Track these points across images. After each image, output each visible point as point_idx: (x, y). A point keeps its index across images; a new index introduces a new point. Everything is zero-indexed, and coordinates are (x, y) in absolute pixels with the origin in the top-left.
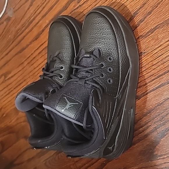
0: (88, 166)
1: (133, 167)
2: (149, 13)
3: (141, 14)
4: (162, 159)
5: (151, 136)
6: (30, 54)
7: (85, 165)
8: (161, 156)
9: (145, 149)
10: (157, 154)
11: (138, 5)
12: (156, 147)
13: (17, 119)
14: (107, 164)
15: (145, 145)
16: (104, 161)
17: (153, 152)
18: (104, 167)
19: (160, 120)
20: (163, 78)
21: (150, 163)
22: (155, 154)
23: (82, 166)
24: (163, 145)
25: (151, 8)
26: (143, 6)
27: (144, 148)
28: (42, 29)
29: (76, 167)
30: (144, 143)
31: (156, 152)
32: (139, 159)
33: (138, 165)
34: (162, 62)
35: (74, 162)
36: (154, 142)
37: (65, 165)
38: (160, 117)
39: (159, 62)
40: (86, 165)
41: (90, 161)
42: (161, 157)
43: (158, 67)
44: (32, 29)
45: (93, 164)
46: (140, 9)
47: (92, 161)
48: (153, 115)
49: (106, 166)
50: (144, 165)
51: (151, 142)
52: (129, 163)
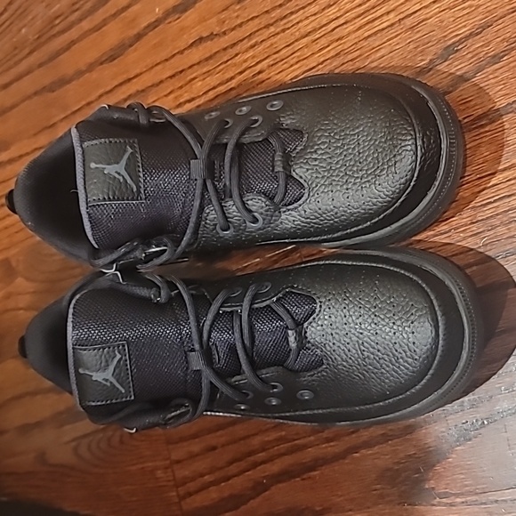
0: (211, 482)
1: (350, 510)
2: (494, 56)
3: (470, 55)
4: (446, 505)
5: (425, 433)
6: (84, 103)
7: (202, 475)
8: (446, 495)
9: (401, 465)
10: (433, 488)
11: (465, 26)
12: (434, 466)
13: (8, 296)
14: (273, 488)
15: (402, 455)
16: (264, 477)
17: (420, 482)
18: (261, 494)
21: (407, 510)
22: (427, 487)
23: (193, 479)
24: (456, 466)
25: (506, 44)
26: (481, 32)
27: (398, 463)
28: (135, 31)
29: (171, 478)
30: (400, 448)
31: (432, 482)
32: (374, 492)
33: (369, 508)
34: (505, 219)
35: (168, 462)
36: (430, 451)
37: (141, 466)
39: (497, 215)
40: (206, 477)
41: (221, 468)
42: (444, 500)
43: (489, 230)
44: (104, 23)
45: (229, 479)
46: (467, 38)
47: (227, 469)
49: (267, 493)
50: (387, 511)
51: (423, 449)
52: (342, 498)
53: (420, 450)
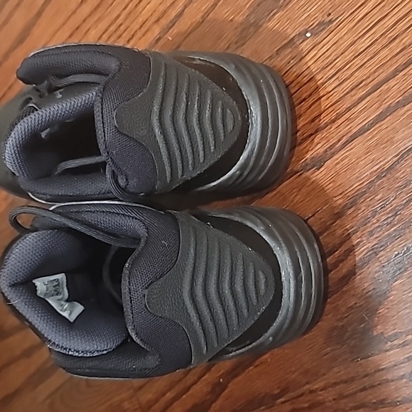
0: (173, 398)
1: (307, 383)
4: (398, 346)
5: (361, 279)
6: (6, 88)
7: (164, 394)
8: (396, 336)
9: (345, 320)
10: (382, 333)
12: (377, 310)
14: (230, 384)
15: (343, 309)
16: (220, 377)
17: (366, 331)
18: (220, 394)
19: (388, 224)
20: (389, 89)
21: (361, 364)
22: (375, 334)
23: (157, 400)
24: (399, 302)
27: (342, 319)
29: (137, 406)
30: (340, 303)
31: (379, 327)
32: (326, 357)
33: (324, 375)
34: (385, 41)
35: (131, 391)
36: (370, 296)
37: (109, 403)
38: (388, 213)
39: (376, 40)
40: (168, 395)
41: (179, 381)
42: (396, 342)
43: (372, 58)
44: (11, 14)
45: (188, 389)
47: (184, 380)
48: (364, 209)
49: (226, 391)
50: (342, 372)
51: (361, 296)
52: (296, 374)
53: (359, 298)
